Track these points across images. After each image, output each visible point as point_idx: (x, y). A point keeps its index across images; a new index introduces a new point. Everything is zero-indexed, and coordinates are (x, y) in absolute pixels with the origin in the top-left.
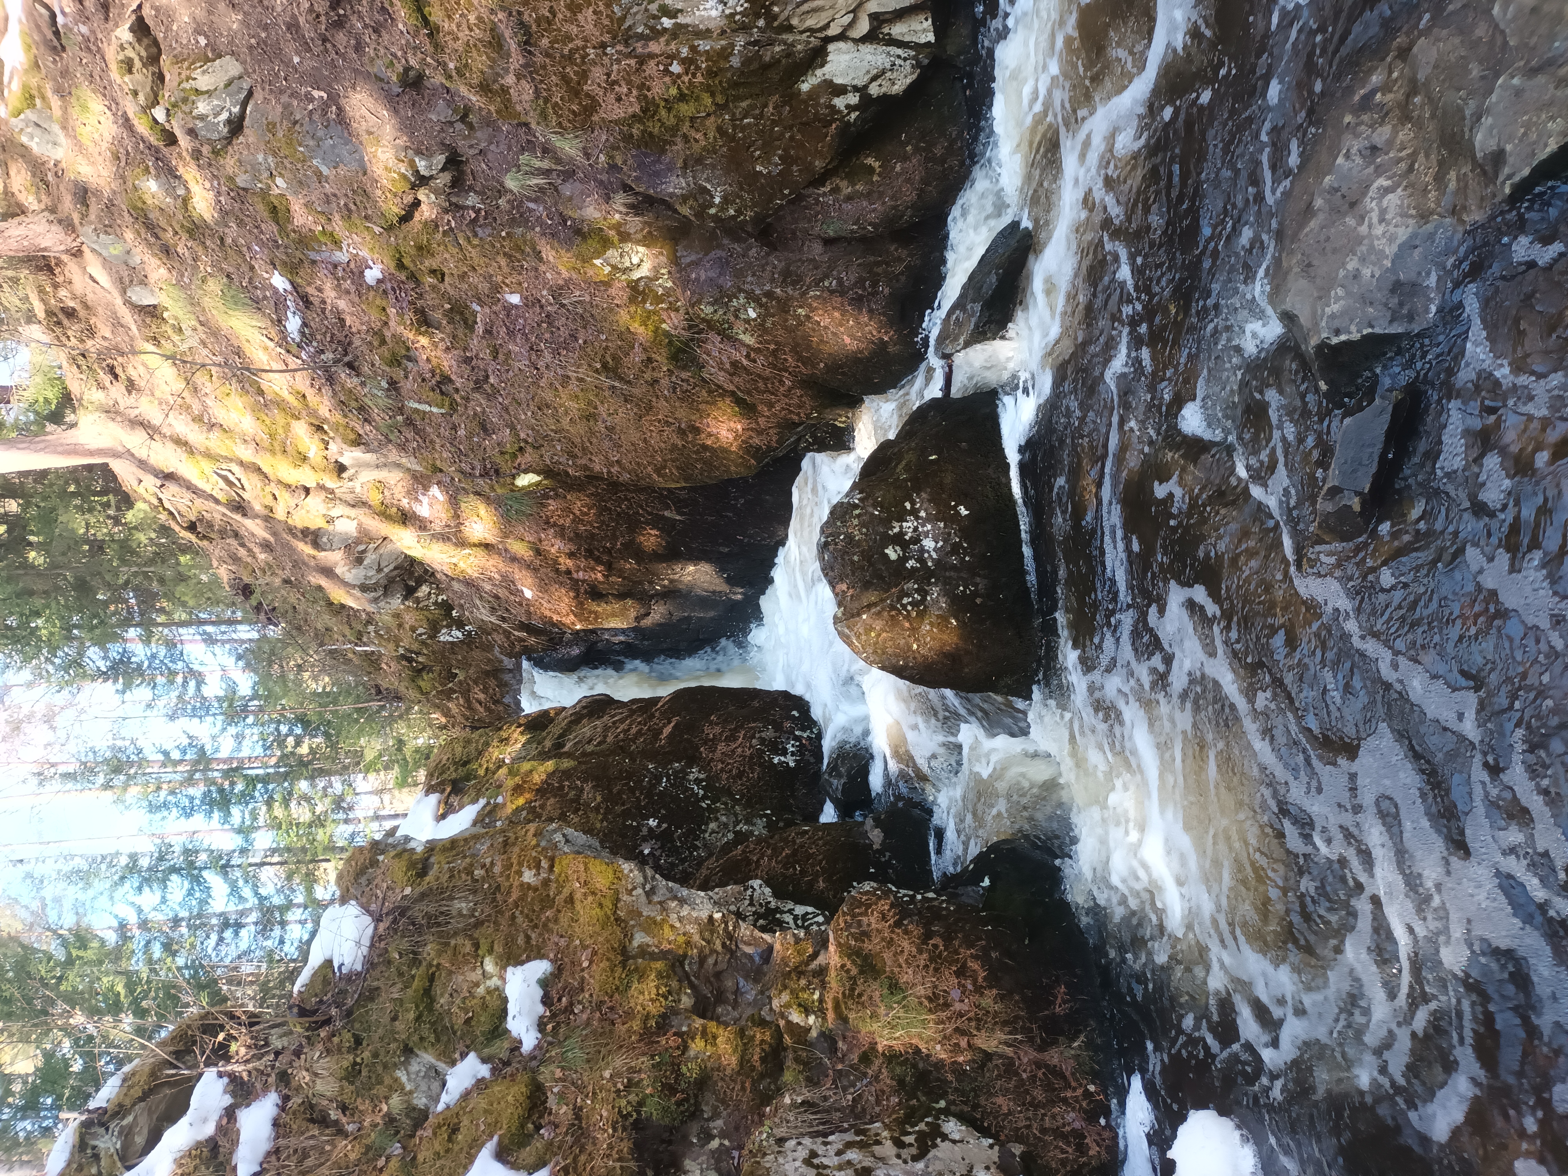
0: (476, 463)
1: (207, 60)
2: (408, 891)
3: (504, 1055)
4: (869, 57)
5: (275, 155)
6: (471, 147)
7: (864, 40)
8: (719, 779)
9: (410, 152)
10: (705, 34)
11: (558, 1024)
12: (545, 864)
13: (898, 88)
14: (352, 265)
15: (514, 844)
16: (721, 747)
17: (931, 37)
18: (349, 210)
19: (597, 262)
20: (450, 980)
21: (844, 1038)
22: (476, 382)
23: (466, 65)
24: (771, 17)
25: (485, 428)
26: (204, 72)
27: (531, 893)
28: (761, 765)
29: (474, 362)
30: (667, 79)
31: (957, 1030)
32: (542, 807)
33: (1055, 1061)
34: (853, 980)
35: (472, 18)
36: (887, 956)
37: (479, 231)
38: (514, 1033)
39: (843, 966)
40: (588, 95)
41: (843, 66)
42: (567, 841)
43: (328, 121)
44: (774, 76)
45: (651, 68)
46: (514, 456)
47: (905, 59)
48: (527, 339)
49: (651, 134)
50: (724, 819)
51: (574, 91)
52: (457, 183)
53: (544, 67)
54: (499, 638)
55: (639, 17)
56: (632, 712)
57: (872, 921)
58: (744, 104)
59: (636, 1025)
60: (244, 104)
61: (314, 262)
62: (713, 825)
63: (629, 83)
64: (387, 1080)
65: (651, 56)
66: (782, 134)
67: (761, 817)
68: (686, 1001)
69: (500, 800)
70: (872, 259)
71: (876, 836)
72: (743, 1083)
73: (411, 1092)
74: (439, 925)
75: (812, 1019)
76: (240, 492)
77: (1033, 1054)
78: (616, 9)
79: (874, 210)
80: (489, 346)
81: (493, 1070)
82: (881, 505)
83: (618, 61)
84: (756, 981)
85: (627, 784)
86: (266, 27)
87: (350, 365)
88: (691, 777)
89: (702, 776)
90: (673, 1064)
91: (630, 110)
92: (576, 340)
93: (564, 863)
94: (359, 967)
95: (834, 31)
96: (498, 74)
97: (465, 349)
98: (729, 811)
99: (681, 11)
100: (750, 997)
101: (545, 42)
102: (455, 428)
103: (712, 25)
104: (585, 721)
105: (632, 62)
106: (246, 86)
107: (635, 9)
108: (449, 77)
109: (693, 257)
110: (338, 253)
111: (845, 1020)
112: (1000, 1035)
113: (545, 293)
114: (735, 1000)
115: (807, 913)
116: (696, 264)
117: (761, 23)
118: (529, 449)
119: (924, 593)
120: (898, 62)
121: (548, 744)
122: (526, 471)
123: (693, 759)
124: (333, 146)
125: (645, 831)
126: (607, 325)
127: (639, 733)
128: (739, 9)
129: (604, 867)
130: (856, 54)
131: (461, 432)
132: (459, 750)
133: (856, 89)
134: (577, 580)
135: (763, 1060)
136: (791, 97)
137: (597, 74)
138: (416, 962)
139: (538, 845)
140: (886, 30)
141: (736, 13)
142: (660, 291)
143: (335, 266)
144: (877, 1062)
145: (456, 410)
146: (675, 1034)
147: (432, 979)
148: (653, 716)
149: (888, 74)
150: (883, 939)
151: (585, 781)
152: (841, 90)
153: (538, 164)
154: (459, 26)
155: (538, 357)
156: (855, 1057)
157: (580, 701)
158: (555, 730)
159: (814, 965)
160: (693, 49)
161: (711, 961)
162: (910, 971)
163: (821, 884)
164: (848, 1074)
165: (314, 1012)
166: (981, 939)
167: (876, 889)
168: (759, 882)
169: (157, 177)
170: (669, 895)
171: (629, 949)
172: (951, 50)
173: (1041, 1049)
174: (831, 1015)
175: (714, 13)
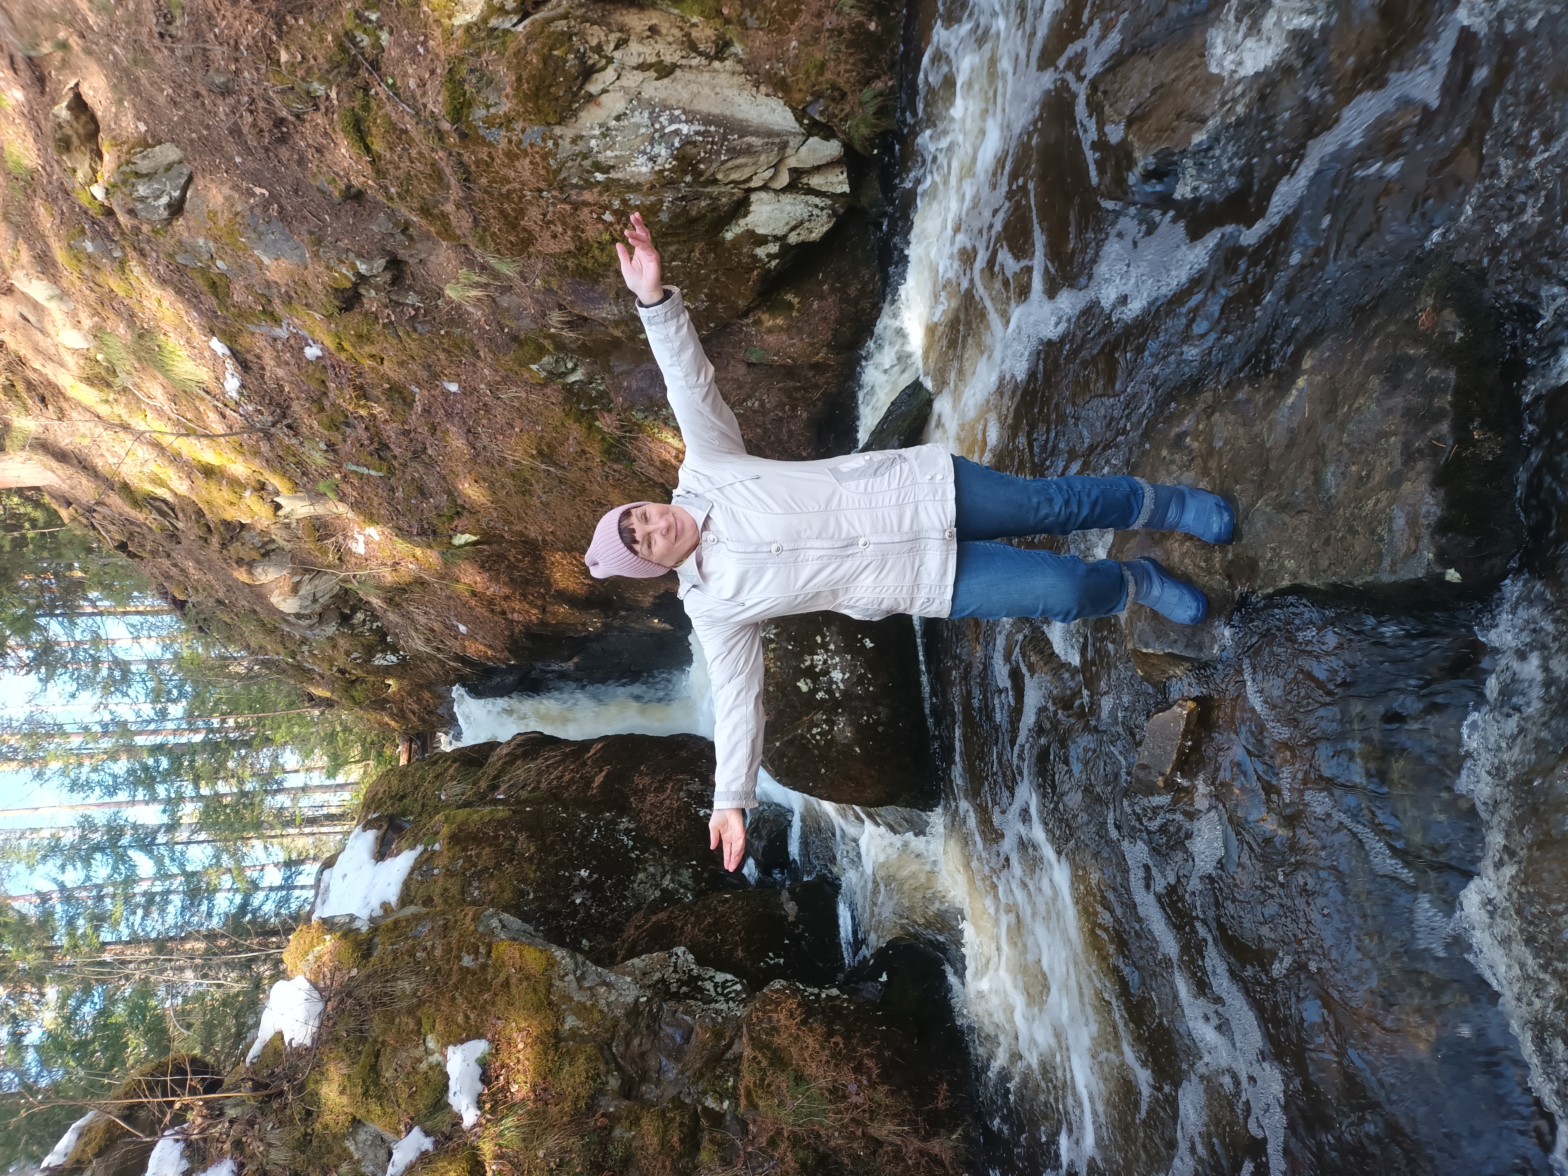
0: (413, 522)
1: (147, 146)
2: (354, 972)
3: (447, 1129)
4: (789, 208)
5: (216, 240)
6: (411, 256)
7: (784, 190)
8: (648, 830)
9: (351, 255)
10: (635, 187)
11: (496, 1102)
12: (482, 950)
13: (815, 236)
14: (292, 341)
15: (454, 928)
16: (650, 798)
17: (846, 188)
18: (290, 297)
19: (534, 367)
20: (395, 1056)
21: (755, 1121)
22: (414, 453)
23: (407, 191)
24: (698, 174)
25: (423, 492)
26: (144, 157)
27: (469, 977)
28: (687, 818)
29: (412, 435)
30: (600, 226)
31: (853, 1120)
32: (478, 856)
33: (937, 1150)
34: (763, 1071)
35: (414, 152)
36: (794, 1050)
37: (419, 327)
38: (455, 1108)
39: (755, 1058)
40: (524, 229)
41: (764, 216)
42: (504, 926)
43: (270, 216)
44: (700, 228)
45: (585, 214)
46: (452, 518)
47: (822, 209)
48: (465, 423)
49: (585, 268)
50: (652, 869)
51: (512, 223)
52: (396, 280)
53: (483, 202)
54: (434, 667)
55: (573, 170)
56: (566, 756)
57: (781, 1018)
58: (672, 248)
59: (567, 1106)
60: (185, 189)
61: (253, 334)
62: (641, 876)
63: (564, 223)
64: (337, 1150)
65: (585, 204)
66: (708, 276)
67: (687, 867)
68: (614, 1083)
69: (437, 847)
70: (791, 384)
71: (791, 908)
72: (664, 1162)
73: (359, 1161)
74: (384, 1004)
75: (726, 1104)
76: (174, 522)
77: (917, 1143)
78: (552, 162)
79: (793, 345)
80: (427, 424)
81: (436, 1143)
82: (794, 639)
83: (554, 205)
84: (677, 1060)
85: (560, 835)
86: (208, 127)
87: (289, 426)
88: (622, 827)
89: (631, 826)
90: (600, 1143)
91: (565, 247)
92: (513, 428)
93: (501, 948)
94: (308, 1042)
95: (756, 183)
96: (438, 202)
97: (404, 422)
98: (657, 861)
99: (613, 167)
100: (671, 1075)
101: (484, 181)
102: (392, 490)
103: (642, 180)
104: (519, 762)
105: (568, 207)
106: (186, 171)
107: (570, 164)
108: (391, 199)
109: (625, 368)
110: (278, 330)
111: (755, 1107)
112: (890, 1126)
113: (482, 386)
114: (658, 1079)
115: (727, 981)
116: (628, 373)
117: (688, 178)
118: (466, 513)
119: (831, 723)
120: (816, 212)
121: (483, 784)
122: (463, 533)
123: (623, 809)
124: (275, 241)
125: (576, 881)
126: (542, 419)
127: (572, 780)
128: (667, 166)
129: (538, 954)
130: (777, 205)
131: (399, 494)
132: (395, 782)
133: (776, 238)
134: (512, 621)
135: (682, 1141)
136: (715, 244)
137: (534, 212)
138: (363, 1040)
139: (476, 930)
140: (805, 181)
141: (665, 170)
142: (594, 394)
143: (275, 340)
144: (783, 1146)
145: (393, 474)
146: (603, 1115)
147: (377, 1055)
148: (584, 764)
149: (806, 224)
150: (791, 1035)
151: (519, 831)
152: (762, 240)
153: (476, 279)
154: (400, 157)
155: (476, 438)
156: (763, 1141)
157: (514, 738)
158: (490, 770)
159: (729, 1055)
160: (624, 202)
161: (636, 1042)
162: (814, 1065)
163: (740, 954)
164: (757, 1156)
165: (266, 1086)
166: (876, 1039)
167: (786, 988)
168: (683, 948)
169: (93, 240)
170: (598, 980)
171: (562, 1030)
172: (865, 201)
173: (925, 1139)
174: (743, 1102)
175: (644, 169)
